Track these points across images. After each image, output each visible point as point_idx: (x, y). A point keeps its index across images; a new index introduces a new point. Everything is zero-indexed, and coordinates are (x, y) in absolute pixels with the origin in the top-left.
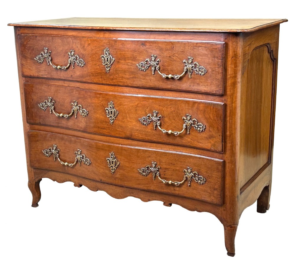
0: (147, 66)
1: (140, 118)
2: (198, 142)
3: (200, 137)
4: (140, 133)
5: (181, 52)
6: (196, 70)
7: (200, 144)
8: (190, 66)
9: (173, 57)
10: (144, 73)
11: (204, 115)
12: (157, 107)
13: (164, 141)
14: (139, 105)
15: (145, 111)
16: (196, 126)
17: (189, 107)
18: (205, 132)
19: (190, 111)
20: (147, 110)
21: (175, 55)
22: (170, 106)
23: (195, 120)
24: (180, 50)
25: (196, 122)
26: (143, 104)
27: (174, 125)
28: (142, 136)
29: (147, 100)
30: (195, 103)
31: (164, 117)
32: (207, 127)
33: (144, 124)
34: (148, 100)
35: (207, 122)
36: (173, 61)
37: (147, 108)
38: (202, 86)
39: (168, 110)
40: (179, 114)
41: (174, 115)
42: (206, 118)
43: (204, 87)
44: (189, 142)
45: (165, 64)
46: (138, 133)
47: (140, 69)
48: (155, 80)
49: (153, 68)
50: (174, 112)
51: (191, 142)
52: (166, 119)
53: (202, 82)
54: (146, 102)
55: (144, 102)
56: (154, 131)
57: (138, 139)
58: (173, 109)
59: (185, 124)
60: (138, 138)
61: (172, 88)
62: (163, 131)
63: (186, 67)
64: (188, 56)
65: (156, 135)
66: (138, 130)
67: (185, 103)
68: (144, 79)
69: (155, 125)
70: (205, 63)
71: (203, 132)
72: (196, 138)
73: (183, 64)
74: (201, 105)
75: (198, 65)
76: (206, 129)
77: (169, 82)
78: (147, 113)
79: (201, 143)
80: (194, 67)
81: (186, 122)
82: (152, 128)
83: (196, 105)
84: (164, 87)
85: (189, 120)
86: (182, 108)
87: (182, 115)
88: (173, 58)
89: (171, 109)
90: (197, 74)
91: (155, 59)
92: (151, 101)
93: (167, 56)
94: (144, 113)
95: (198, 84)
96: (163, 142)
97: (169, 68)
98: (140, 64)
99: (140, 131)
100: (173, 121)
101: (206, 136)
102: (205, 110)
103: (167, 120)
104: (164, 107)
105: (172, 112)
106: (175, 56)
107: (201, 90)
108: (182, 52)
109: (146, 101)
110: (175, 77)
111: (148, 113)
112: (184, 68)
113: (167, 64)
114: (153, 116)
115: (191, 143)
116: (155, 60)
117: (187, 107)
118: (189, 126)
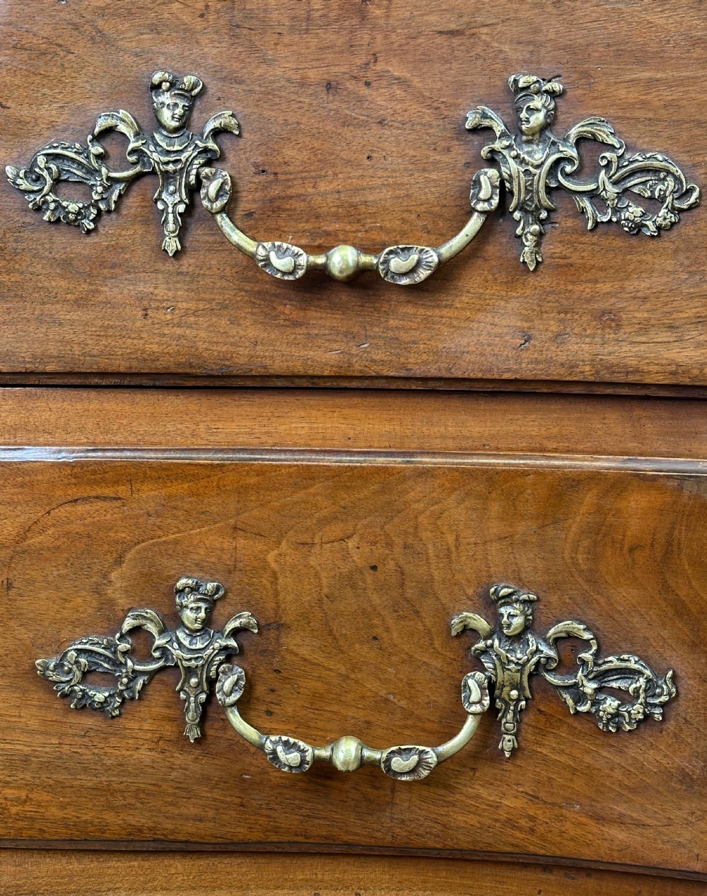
0: (117, 181)
1: (48, 655)
2: (600, 819)
3: (617, 774)
4: (44, 787)
5: (439, 40)
6: (593, 195)
7: (619, 834)
8: (539, 155)
9: (364, 91)
10: (82, 247)
11: (666, 588)
12: (215, 541)
13: (276, 830)
14: (34, 540)
15: (97, 591)
16: (590, 687)
17: (521, 527)
18: (671, 726)
19: (527, 561)
20: (113, 576)
21: (380, 67)
22: (336, 530)
23: (570, 637)
24: (433, 18)
25: (586, 644)
26: (76, 527)
27: (372, 685)
28: (70, 813)
29: (108, 492)
30: (578, 481)
31: (280, 626)
32: (689, 684)
33: (86, 706)
34: (122, 490)
35: (694, 646)
36: (363, 125)
37: (119, 561)
38: (644, 328)
39: (313, 561)
40: (424, 593)
41: (376, 599)
42: (680, 610)
43: (664, 336)
44: (511, 823)
45: (289, 152)
46: (30, 786)
47: (39, 209)
48: (192, 305)
49: (172, 200)
50: (369, 576)
51: (532, 819)
52: (299, 644)
53: (645, 299)
54: (100, 504)
55: (80, 508)
56: (180, 759)
57: (31, 839)
58: (358, 552)
59: (479, 675)
60: (25, 834)
61: (357, 367)
62: (280, 749)
63: (492, 172)
64: (508, 66)
65: (203, 791)
66: (26, 760)
67: (481, 488)
68: (80, 303)
69: (194, 702)
70: (679, 122)
71: (646, 732)
72: (579, 784)
73: (458, 148)
74: (636, 503)
75: (612, 140)
76: (682, 706)
77: (322, 320)
78: (111, 603)
79: (621, 821)
80: (569, 169)
81: (484, 652)
82: (168, 730)
83: (589, 498)
84: (278, 365)
85: (519, 638)
86: (450, 539)
87: (444, 598)
88: (360, 100)
89: (346, 555)
90: (597, 224)
91: (189, 110)
92: (149, 494)
93: (303, 83)
94: (84, 603)
95: (609, 320)
96: (274, 838)
97: (323, 187)
98: (41, 161)
99: (45, 766)
100: (364, 651)
101: (679, 761)
102: (669, 543)
103: (304, 651)
104: (282, 535)
105: (350, 581)
106: (380, 77)
107: (637, 371)
108: (453, 33)
109: (105, 499)
110: (397, 264)
111: (123, 602)
112: (477, 183)
113: (305, 155)
114: (172, 621)
115: (532, 830)
116: (185, 123)
117: (495, 528)
118: (518, 687)
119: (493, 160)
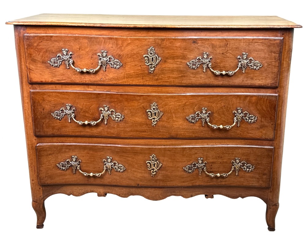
0: (199, 64)
1: (188, 117)
2: (248, 133)
3: (250, 128)
4: (187, 132)
5: (235, 49)
6: (251, 65)
7: (250, 135)
8: (245, 61)
9: (226, 54)
10: (194, 71)
11: (256, 107)
12: (207, 103)
13: (212, 136)
14: (187, 104)
15: (193, 109)
16: (248, 119)
17: (241, 101)
18: (256, 123)
19: (242, 105)
20: (195, 108)
21: (228, 51)
22: (220, 102)
23: (246, 113)
24: (234, 46)
25: (248, 114)
26: (191, 102)
27: (223, 119)
28: (189, 134)
29: (195, 98)
30: (247, 96)
31: (213, 113)
32: (259, 118)
33: (192, 122)
34: (197, 98)
35: (259, 114)
36: (226, 58)
37: (196, 106)
38: (256, 80)
39: (218, 105)
40: (230, 109)
41: (224, 109)
42: (258, 110)
43: (258, 80)
44: (238, 134)
45: (218, 61)
46: (185, 132)
47: (190, 67)
48: (206, 77)
49: (205, 66)
50: (224, 107)
51: (241, 134)
52: (215, 115)
53: (256, 77)
54: (194, 100)
55: (192, 100)
56: (201, 128)
57: (184, 138)
58: (223, 104)
59: (236, 118)
60: (184, 137)
61: (224, 84)
62: (214, 126)
63: (240, 63)
64: (242, 52)
65: (204, 132)
66: (184, 129)
67: (237, 97)
68: (194, 77)
69: (204, 121)
70: (260, 58)
71: (254, 123)
72: (246, 130)
73: (236, 60)
74: (254, 98)
75: (253, 60)
76: (258, 121)
77: (220, 78)
78: (195, 111)
79: (250, 133)
80: (249, 63)
81: (236, 115)
82: (200, 125)
83: (248, 98)
84: (215, 84)
85: (240, 114)
86: (233, 103)
87: (232, 109)
88: (226, 55)
89: (221, 105)
90: (251, 69)
91: (207, 56)
92: (200, 98)
93: (220, 53)
94: (192, 111)
95: (252, 79)
96: (211, 137)
97: (221, 64)
98: (191, 62)
99: (186, 129)
100: (223, 116)
101: (257, 126)
102: (257, 102)
103: (216, 116)
104: (214, 102)
105: (222, 108)
106: (228, 52)
107: (255, 84)
108: (236, 48)
109: (195, 99)
110: (230, 73)
111: (196, 110)
112: (239, 64)
113: (220, 61)
114: (202, 112)
115: (240, 135)
116: (207, 58)
117: (238, 101)
118: (240, 119)
119: (240, 62)
